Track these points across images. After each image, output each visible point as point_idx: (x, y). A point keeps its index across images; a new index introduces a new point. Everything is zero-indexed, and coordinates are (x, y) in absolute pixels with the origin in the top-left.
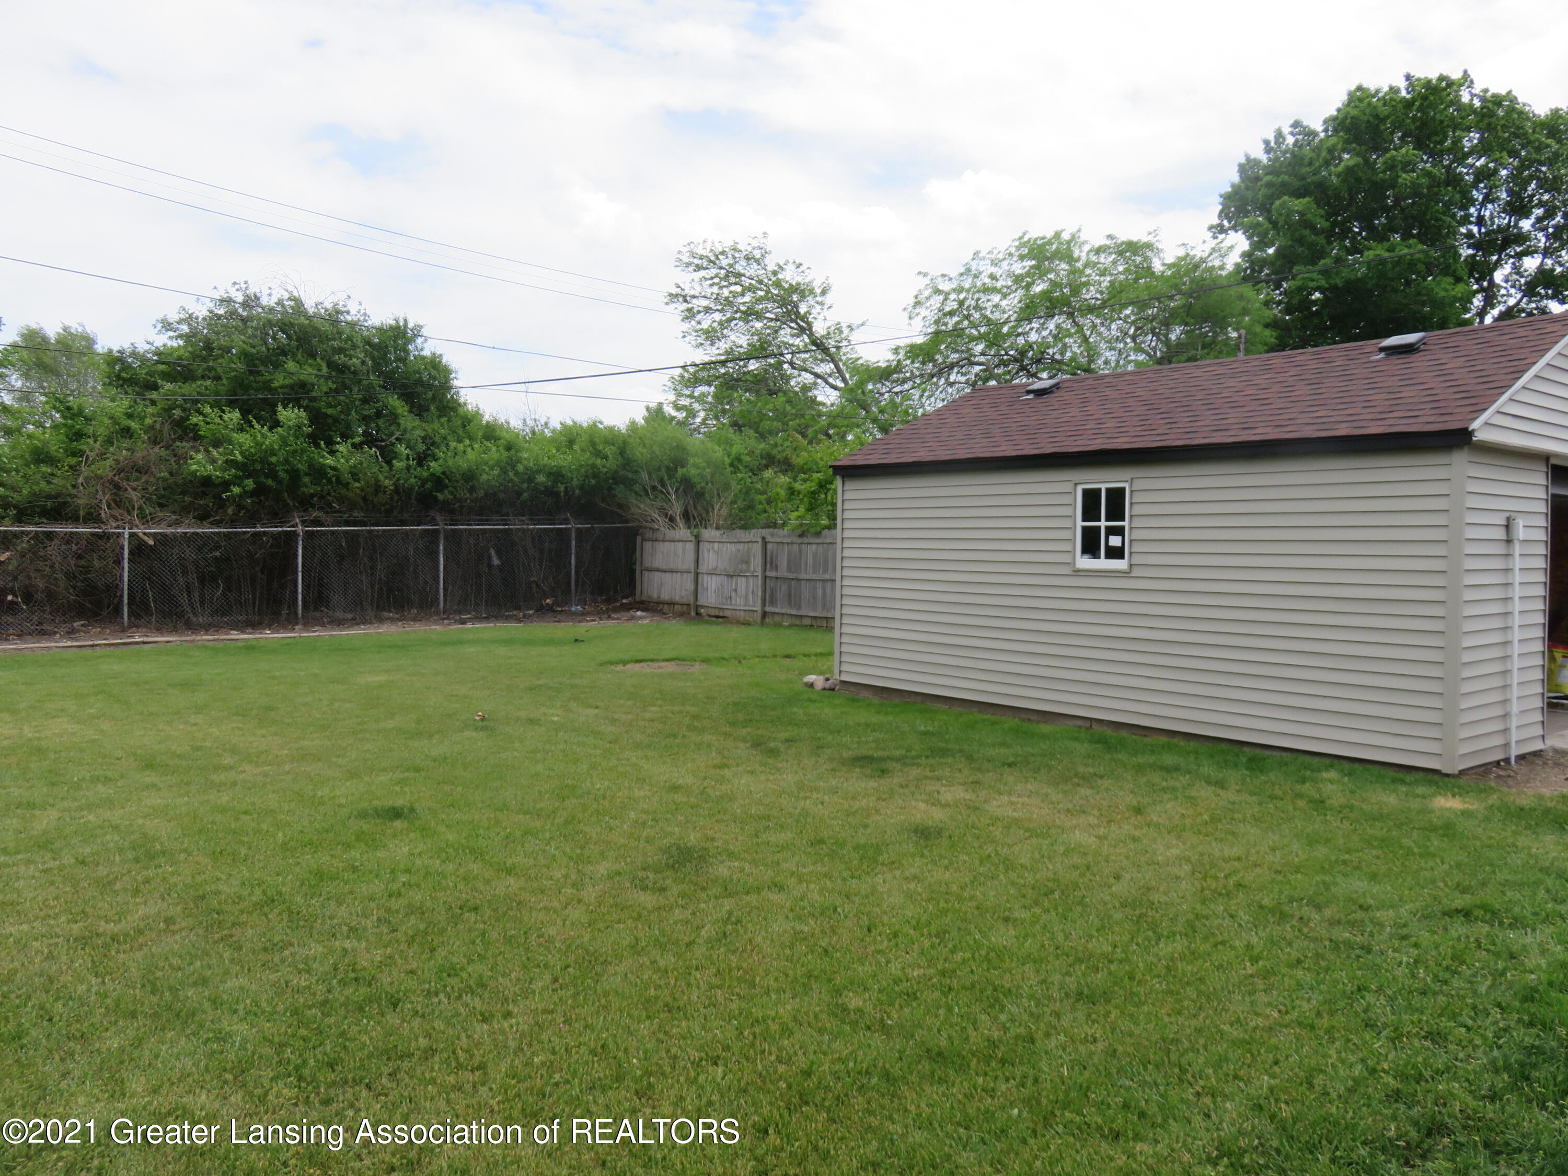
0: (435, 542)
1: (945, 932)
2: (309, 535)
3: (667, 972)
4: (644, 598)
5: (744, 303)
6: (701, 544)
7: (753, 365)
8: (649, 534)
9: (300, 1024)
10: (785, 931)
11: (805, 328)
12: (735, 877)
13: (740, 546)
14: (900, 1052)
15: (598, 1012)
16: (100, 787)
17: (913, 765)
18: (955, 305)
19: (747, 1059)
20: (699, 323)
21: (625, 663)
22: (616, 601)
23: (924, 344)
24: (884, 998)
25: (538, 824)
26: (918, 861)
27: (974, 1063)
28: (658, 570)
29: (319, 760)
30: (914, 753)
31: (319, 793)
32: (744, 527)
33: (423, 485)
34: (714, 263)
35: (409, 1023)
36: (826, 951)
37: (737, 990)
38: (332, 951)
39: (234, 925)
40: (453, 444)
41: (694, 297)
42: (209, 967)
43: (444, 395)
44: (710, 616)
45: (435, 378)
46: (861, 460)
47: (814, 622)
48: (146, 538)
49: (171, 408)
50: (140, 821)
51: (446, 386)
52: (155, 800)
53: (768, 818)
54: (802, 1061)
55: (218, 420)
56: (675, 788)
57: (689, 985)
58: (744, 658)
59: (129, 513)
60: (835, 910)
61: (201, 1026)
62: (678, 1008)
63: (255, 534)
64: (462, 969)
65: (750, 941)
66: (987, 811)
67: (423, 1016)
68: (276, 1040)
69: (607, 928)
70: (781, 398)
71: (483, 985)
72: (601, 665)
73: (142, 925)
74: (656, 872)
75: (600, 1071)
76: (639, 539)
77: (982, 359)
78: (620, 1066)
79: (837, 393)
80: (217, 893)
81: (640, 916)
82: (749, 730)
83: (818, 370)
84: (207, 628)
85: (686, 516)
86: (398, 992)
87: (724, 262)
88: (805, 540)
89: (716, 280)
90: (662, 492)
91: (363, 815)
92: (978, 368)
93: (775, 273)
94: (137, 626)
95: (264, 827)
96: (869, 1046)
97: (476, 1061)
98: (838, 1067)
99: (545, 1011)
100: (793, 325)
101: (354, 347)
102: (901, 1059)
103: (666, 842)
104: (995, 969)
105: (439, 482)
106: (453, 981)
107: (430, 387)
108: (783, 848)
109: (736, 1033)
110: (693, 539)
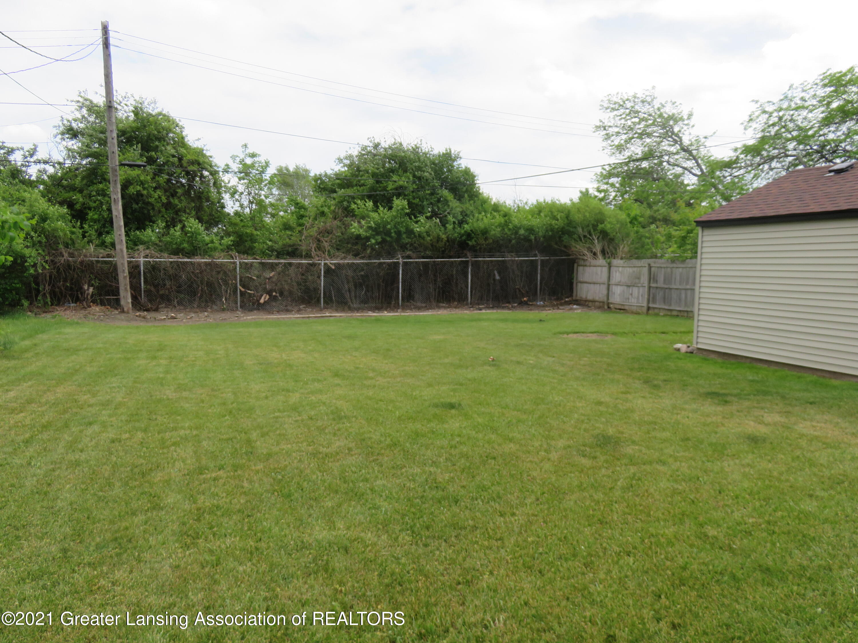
0: (467, 267)
1: (769, 499)
2: (405, 264)
3: (599, 502)
4: (578, 298)
5: (640, 129)
6: (612, 268)
7: (645, 164)
8: (581, 262)
9: (412, 506)
10: (668, 488)
11: (677, 140)
12: (636, 455)
13: (635, 269)
14: (741, 564)
15: (561, 519)
16: (316, 384)
17: (745, 399)
18: (776, 120)
19: (647, 555)
20: (613, 141)
21: (568, 333)
22: (562, 299)
23: (754, 145)
24: (731, 532)
25: (525, 417)
26: (750, 456)
27: (790, 577)
28: (586, 283)
29: (413, 377)
30: (745, 392)
31: (414, 394)
32: (638, 258)
33: (461, 237)
34: (623, 106)
35: (464, 512)
36: (693, 501)
37: (640, 517)
38: (424, 472)
39: (378, 454)
40: (477, 215)
41: (610, 127)
42: (369, 473)
43: (472, 189)
44: (616, 309)
45: (467, 180)
46: (714, 217)
47: (679, 314)
48: (331, 265)
49: (342, 202)
50: (334, 401)
51: (473, 184)
52: (339, 392)
53: (655, 423)
54: (681, 561)
55: (363, 206)
56: (600, 403)
57: (612, 510)
58: (637, 333)
59: (324, 253)
60: (698, 479)
61: (367, 501)
62: (606, 522)
63: (381, 264)
64: (489, 488)
65: (647, 491)
66: (796, 430)
67: (470, 509)
68: (401, 512)
69: (564, 475)
70: (662, 183)
71: (499, 497)
72: (555, 334)
73: (338, 450)
74: (591, 447)
75: (564, 550)
76: (576, 265)
77: (794, 153)
78: (575, 549)
79: (696, 178)
80: (370, 438)
81: (582, 471)
82: (641, 373)
83: (685, 165)
84: (358, 310)
85: (603, 252)
86: (457, 496)
87: (629, 105)
88: (675, 265)
89: (624, 116)
90: (589, 239)
91: (436, 406)
92: (790, 159)
93: (659, 109)
94: (327, 308)
95: (390, 408)
96: (722, 559)
97: (498, 536)
98: (703, 567)
99: (533, 515)
100: (669, 139)
101: (426, 165)
102: (742, 568)
103: (596, 432)
104: (804, 524)
105: (469, 235)
106: (485, 494)
107: (464, 185)
108: (664, 441)
109: (640, 540)
110: (607, 265)
